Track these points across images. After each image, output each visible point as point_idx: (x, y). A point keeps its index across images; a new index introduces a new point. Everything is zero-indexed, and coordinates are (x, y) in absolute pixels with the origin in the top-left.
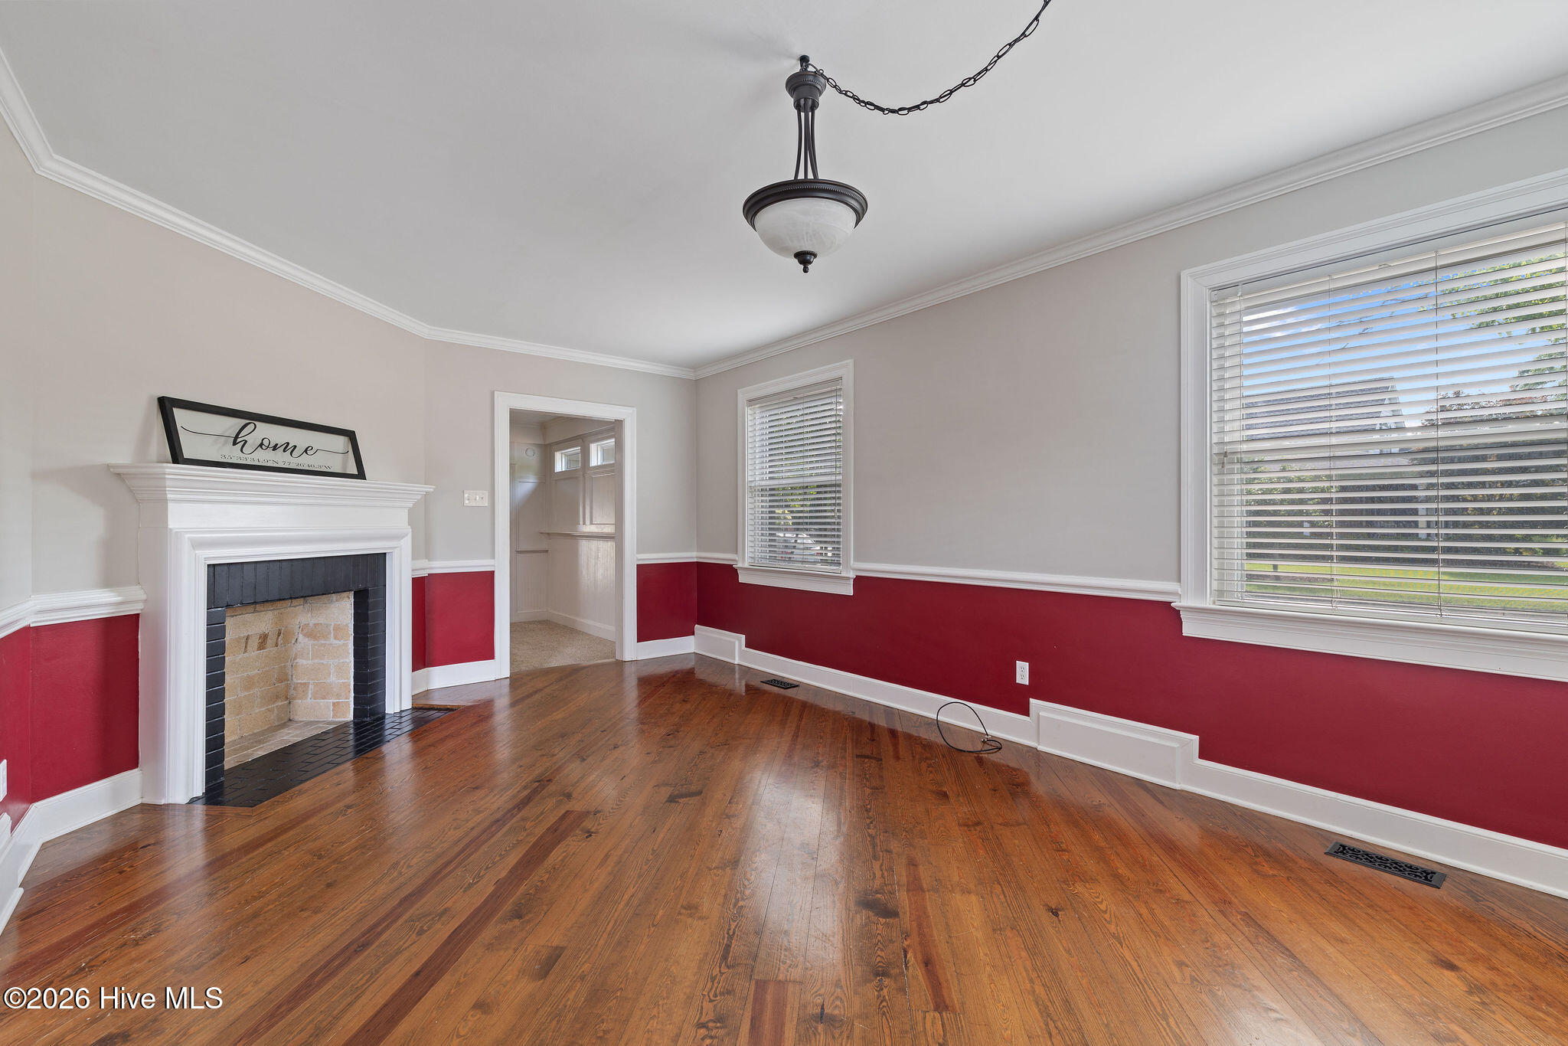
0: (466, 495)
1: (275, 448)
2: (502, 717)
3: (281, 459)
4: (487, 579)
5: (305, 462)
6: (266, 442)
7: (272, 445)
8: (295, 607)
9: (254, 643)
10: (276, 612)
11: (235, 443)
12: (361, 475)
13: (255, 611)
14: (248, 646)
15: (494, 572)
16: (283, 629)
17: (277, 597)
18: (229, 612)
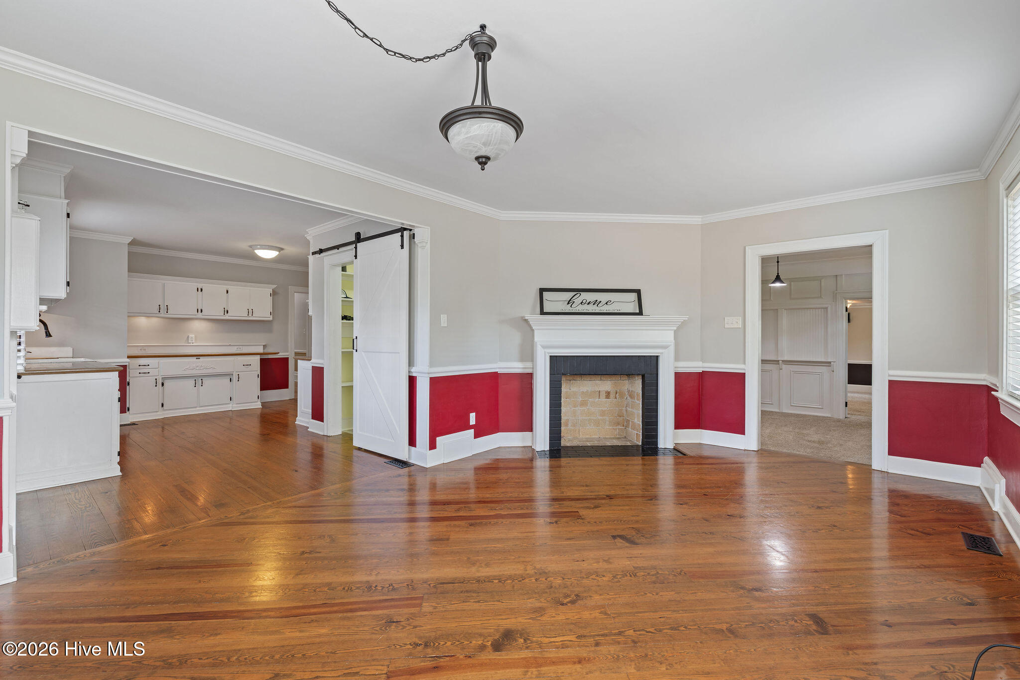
0: (726, 321)
1: (589, 304)
2: (751, 475)
3: (592, 308)
4: (739, 379)
5: (605, 309)
6: (584, 301)
7: (588, 302)
8: (623, 380)
9: (603, 395)
10: (613, 382)
11: (568, 304)
12: (640, 313)
13: (601, 380)
14: (600, 395)
15: (745, 373)
16: (618, 390)
17: (612, 374)
18: (563, 379)
